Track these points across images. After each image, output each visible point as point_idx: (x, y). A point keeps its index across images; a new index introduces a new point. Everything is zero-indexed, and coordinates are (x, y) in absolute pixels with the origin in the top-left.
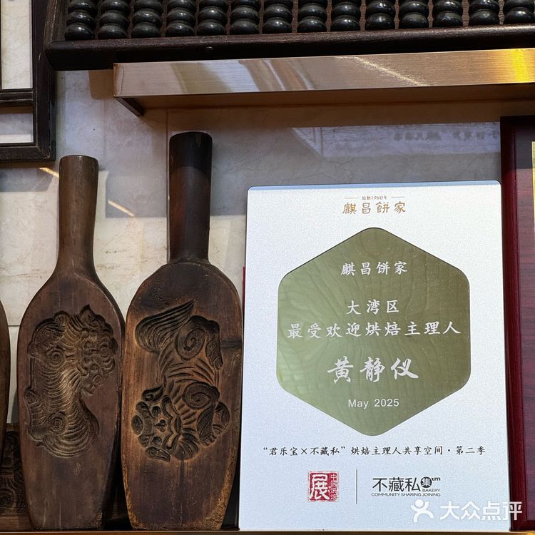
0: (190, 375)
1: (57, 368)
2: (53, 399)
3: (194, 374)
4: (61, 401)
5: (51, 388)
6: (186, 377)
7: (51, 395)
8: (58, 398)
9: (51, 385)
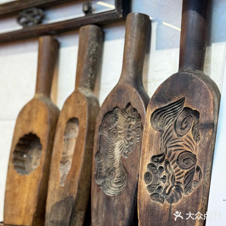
0: (181, 146)
1: (114, 140)
2: (110, 159)
3: (184, 146)
4: (114, 161)
5: (110, 153)
6: (179, 148)
7: (110, 156)
8: (113, 158)
9: (111, 150)
